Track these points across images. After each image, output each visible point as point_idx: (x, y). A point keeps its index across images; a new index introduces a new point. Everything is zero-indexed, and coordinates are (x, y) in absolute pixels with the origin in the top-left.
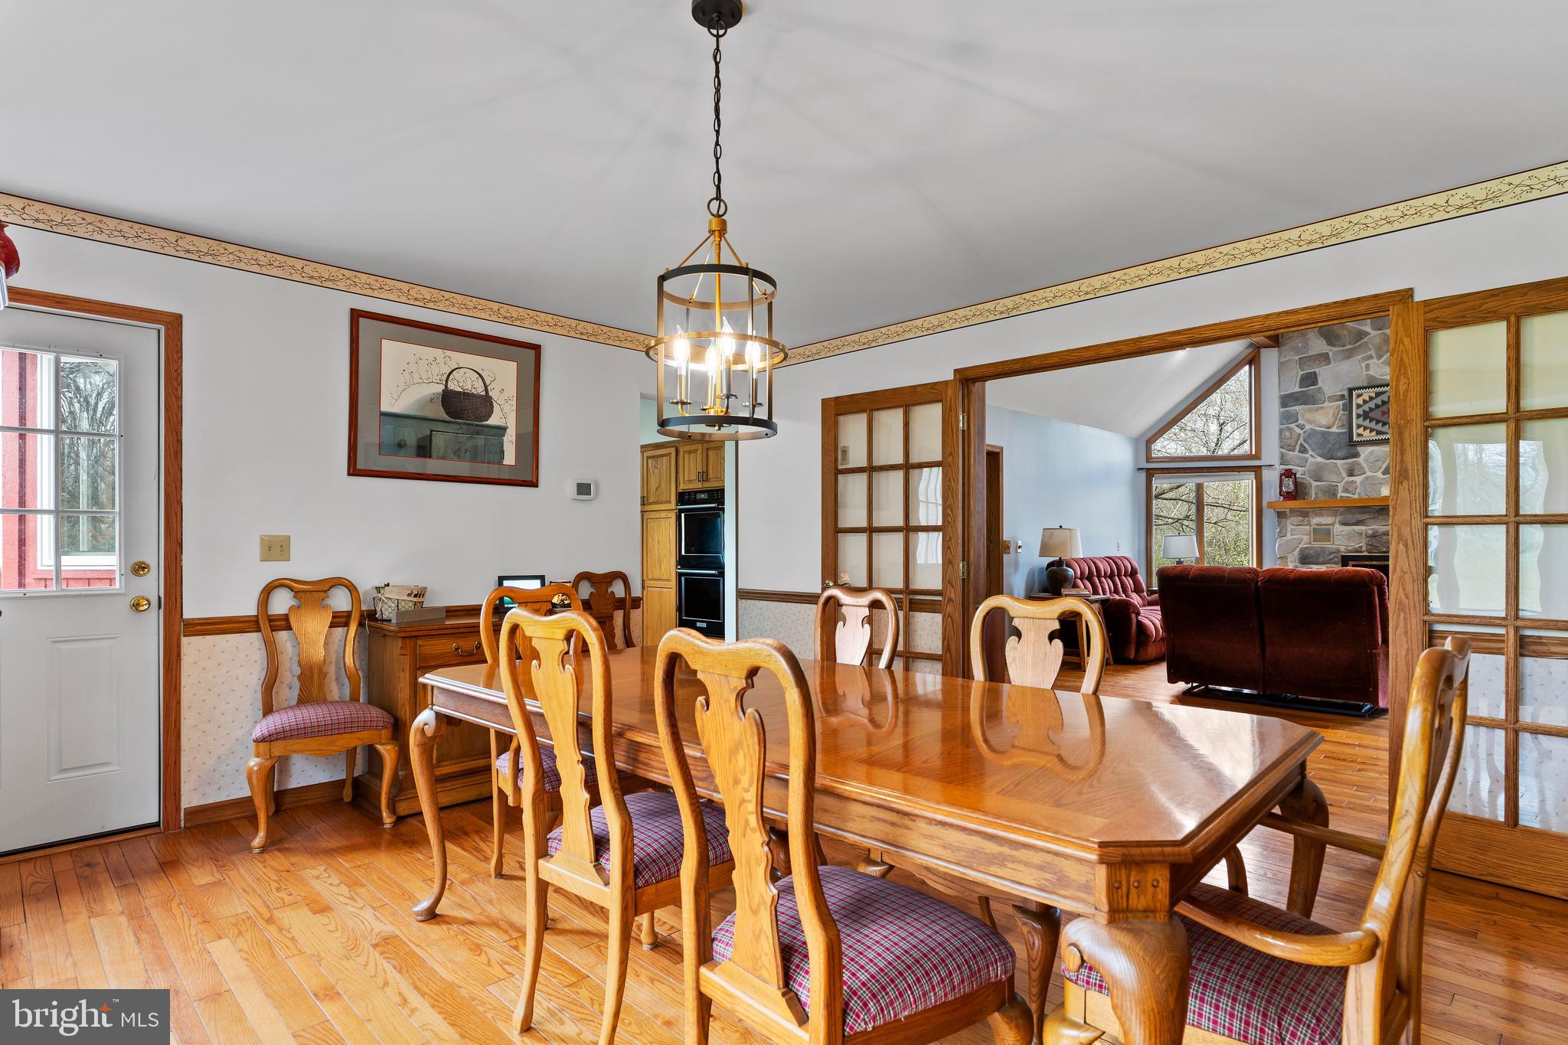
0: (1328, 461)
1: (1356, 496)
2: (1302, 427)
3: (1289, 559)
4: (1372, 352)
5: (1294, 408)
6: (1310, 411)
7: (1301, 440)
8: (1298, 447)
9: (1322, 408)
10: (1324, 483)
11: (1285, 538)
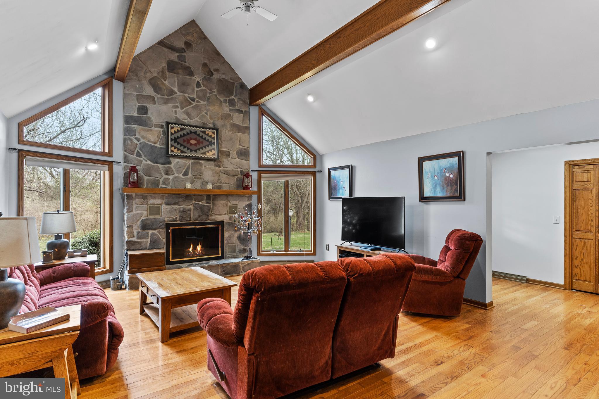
0: (154, 164)
1: (169, 187)
2: (138, 140)
3: (134, 228)
4: (178, 104)
5: (133, 126)
6: (144, 130)
7: (138, 149)
8: (135, 153)
9: (151, 130)
10: (151, 178)
11: (132, 213)
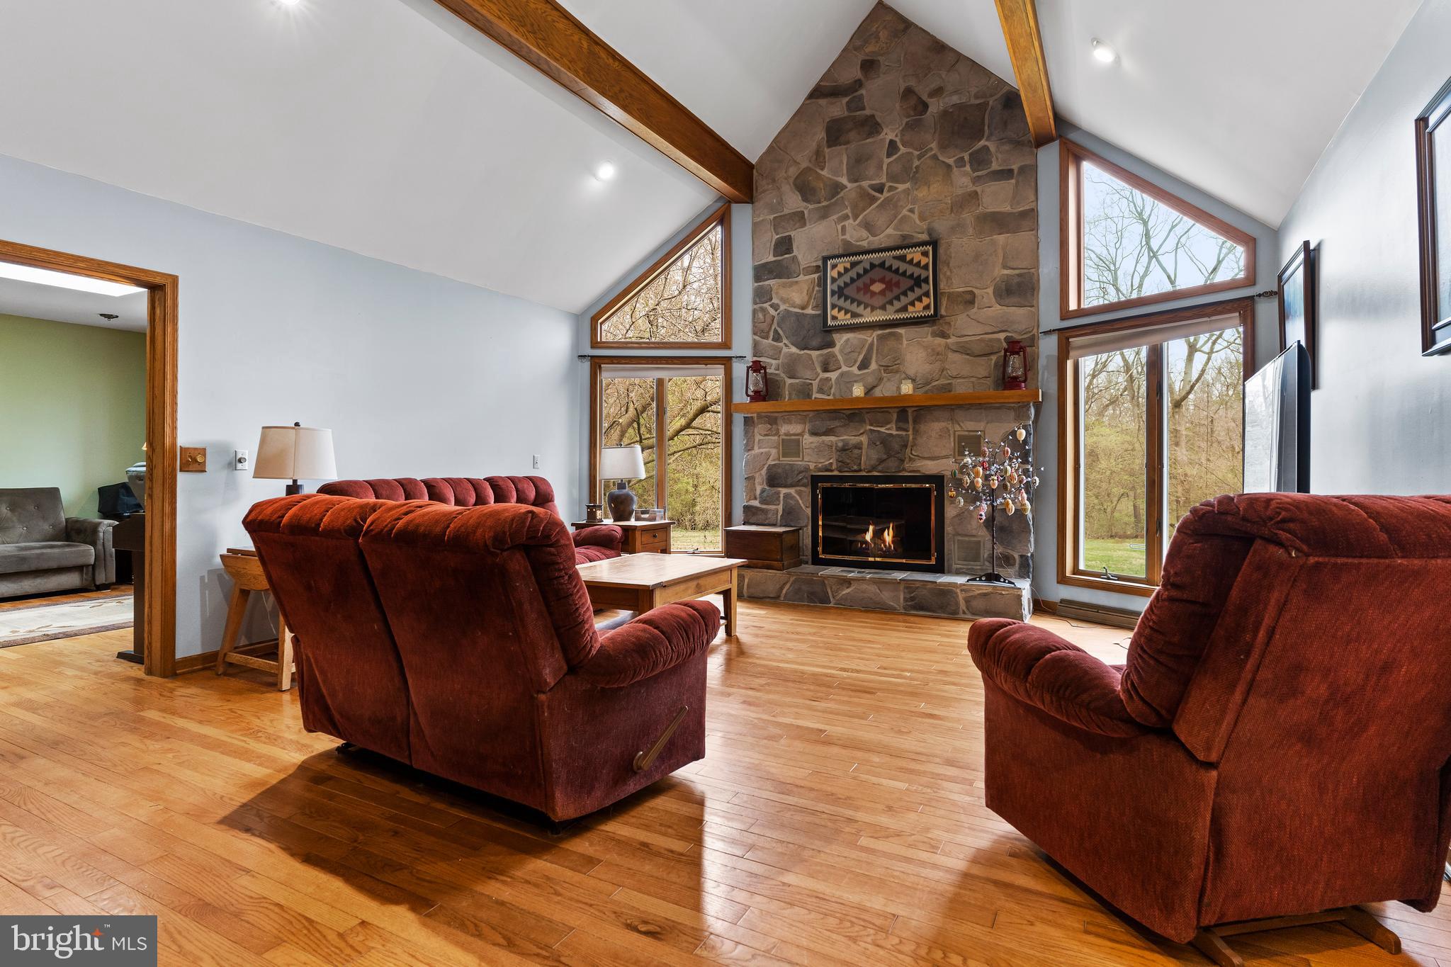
0: (802, 352)
1: (831, 397)
2: (775, 307)
3: (757, 481)
4: (848, 211)
5: (767, 283)
6: (784, 286)
7: (775, 326)
8: (771, 334)
9: (797, 282)
10: (797, 381)
11: (753, 452)
